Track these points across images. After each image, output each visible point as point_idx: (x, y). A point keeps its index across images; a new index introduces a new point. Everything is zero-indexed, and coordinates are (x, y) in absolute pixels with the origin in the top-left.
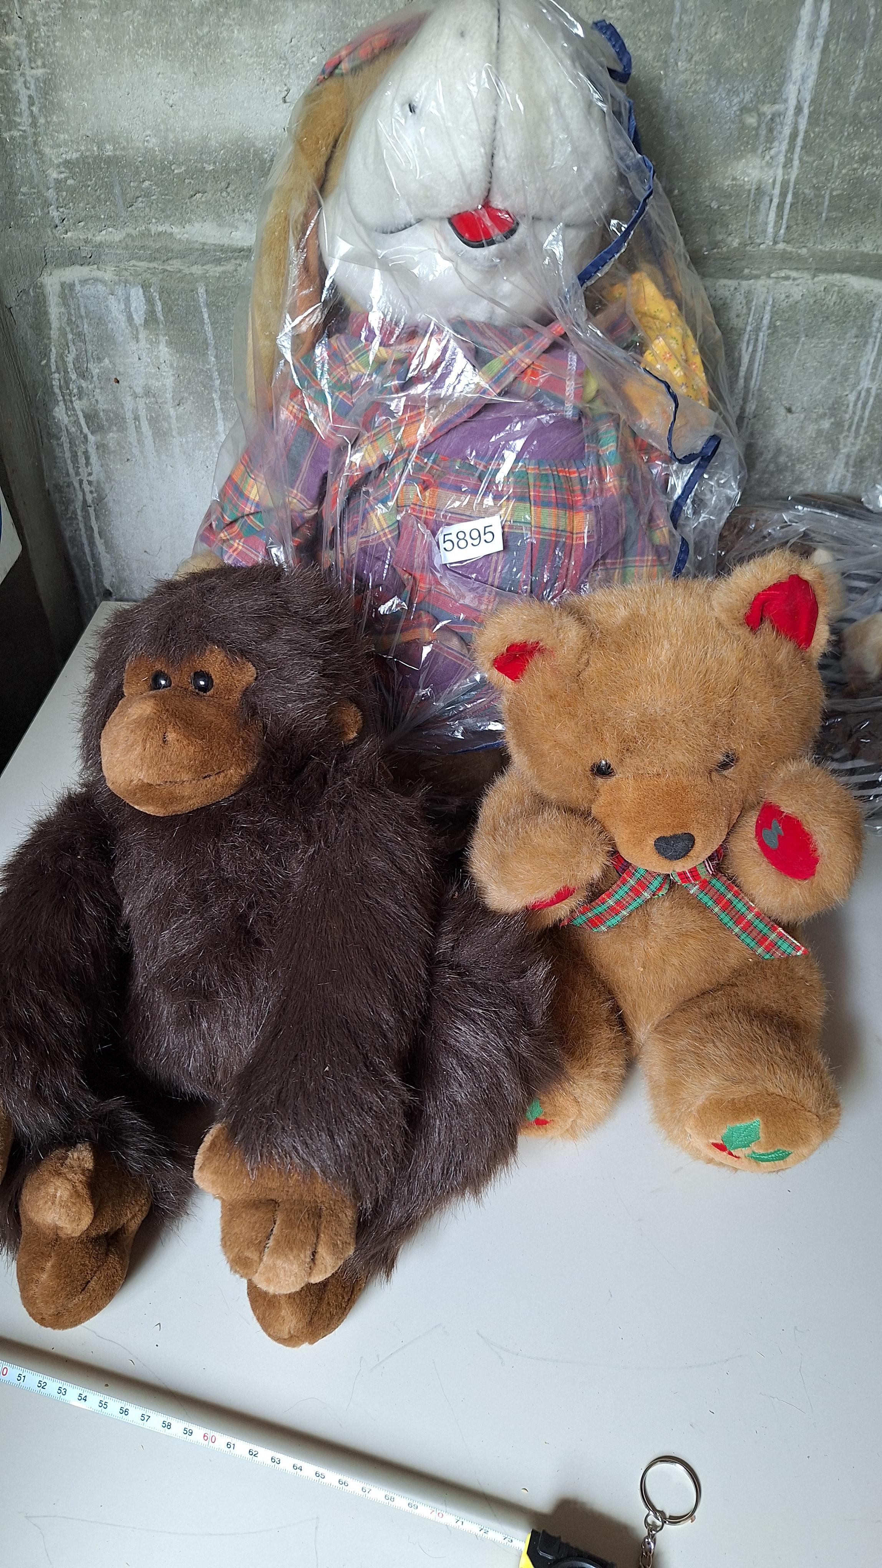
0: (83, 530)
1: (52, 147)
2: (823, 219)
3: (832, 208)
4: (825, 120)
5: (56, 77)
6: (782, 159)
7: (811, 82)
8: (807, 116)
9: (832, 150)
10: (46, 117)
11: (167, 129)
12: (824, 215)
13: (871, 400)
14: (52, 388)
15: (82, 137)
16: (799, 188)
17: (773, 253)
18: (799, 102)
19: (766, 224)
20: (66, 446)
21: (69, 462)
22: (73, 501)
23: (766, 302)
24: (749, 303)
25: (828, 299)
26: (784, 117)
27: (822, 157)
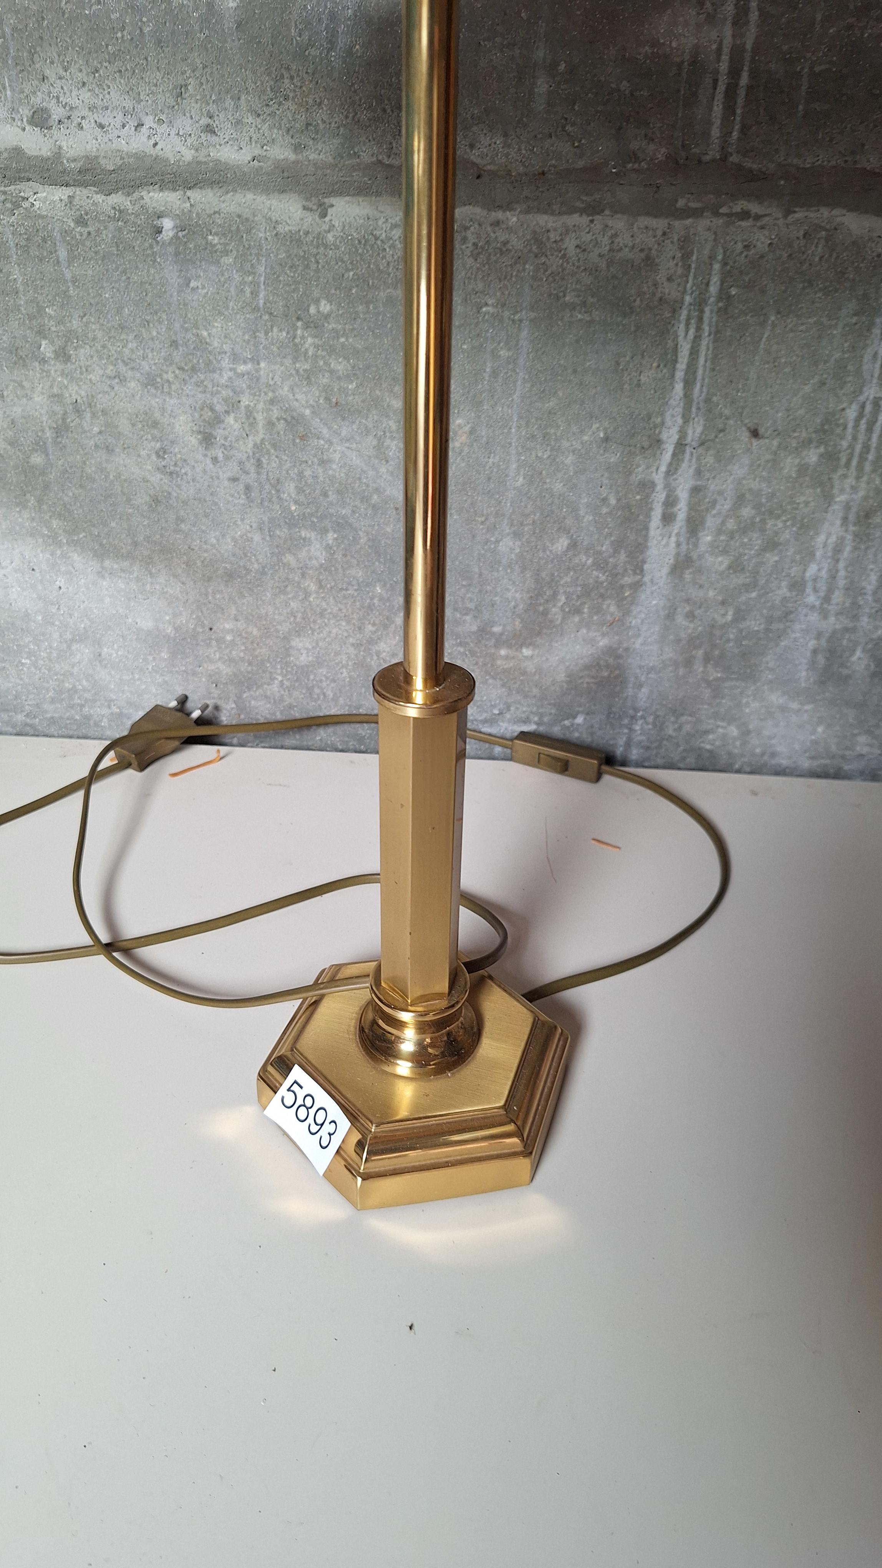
2: (800, 114)
3: (812, 95)
6: (730, 10)
12: (801, 107)
16: (760, 62)
19: (709, 121)
23: (712, 257)
24: (686, 257)
25: (810, 252)
27: (796, 7)
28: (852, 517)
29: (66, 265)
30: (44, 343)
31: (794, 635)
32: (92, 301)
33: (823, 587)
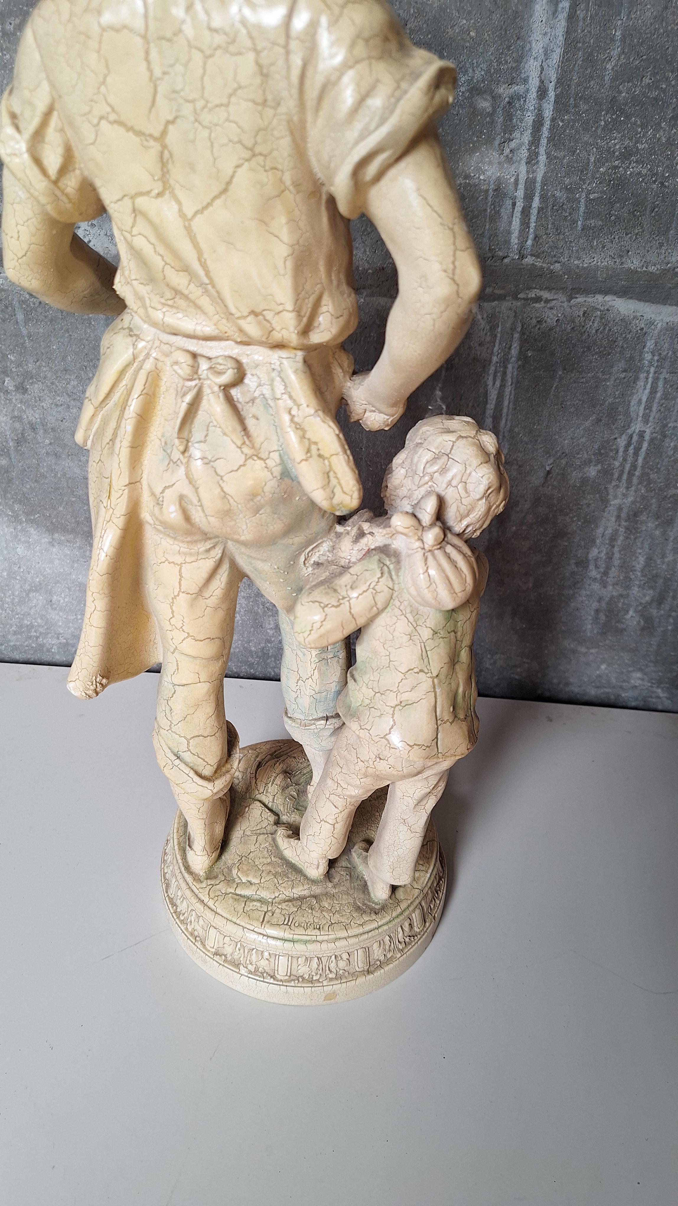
2: (579, 228)
3: (588, 215)
4: (576, 106)
6: (524, 153)
7: (556, 57)
8: (552, 99)
9: (586, 143)
12: (579, 223)
13: (645, 445)
16: (548, 190)
17: (521, 269)
18: (542, 82)
19: (509, 233)
23: (513, 329)
24: (493, 328)
25: (588, 326)
26: (525, 101)
27: (574, 152)
28: (623, 515)
29: (24, 324)
30: (7, 380)
31: (581, 599)
32: (43, 351)
33: (602, 566)
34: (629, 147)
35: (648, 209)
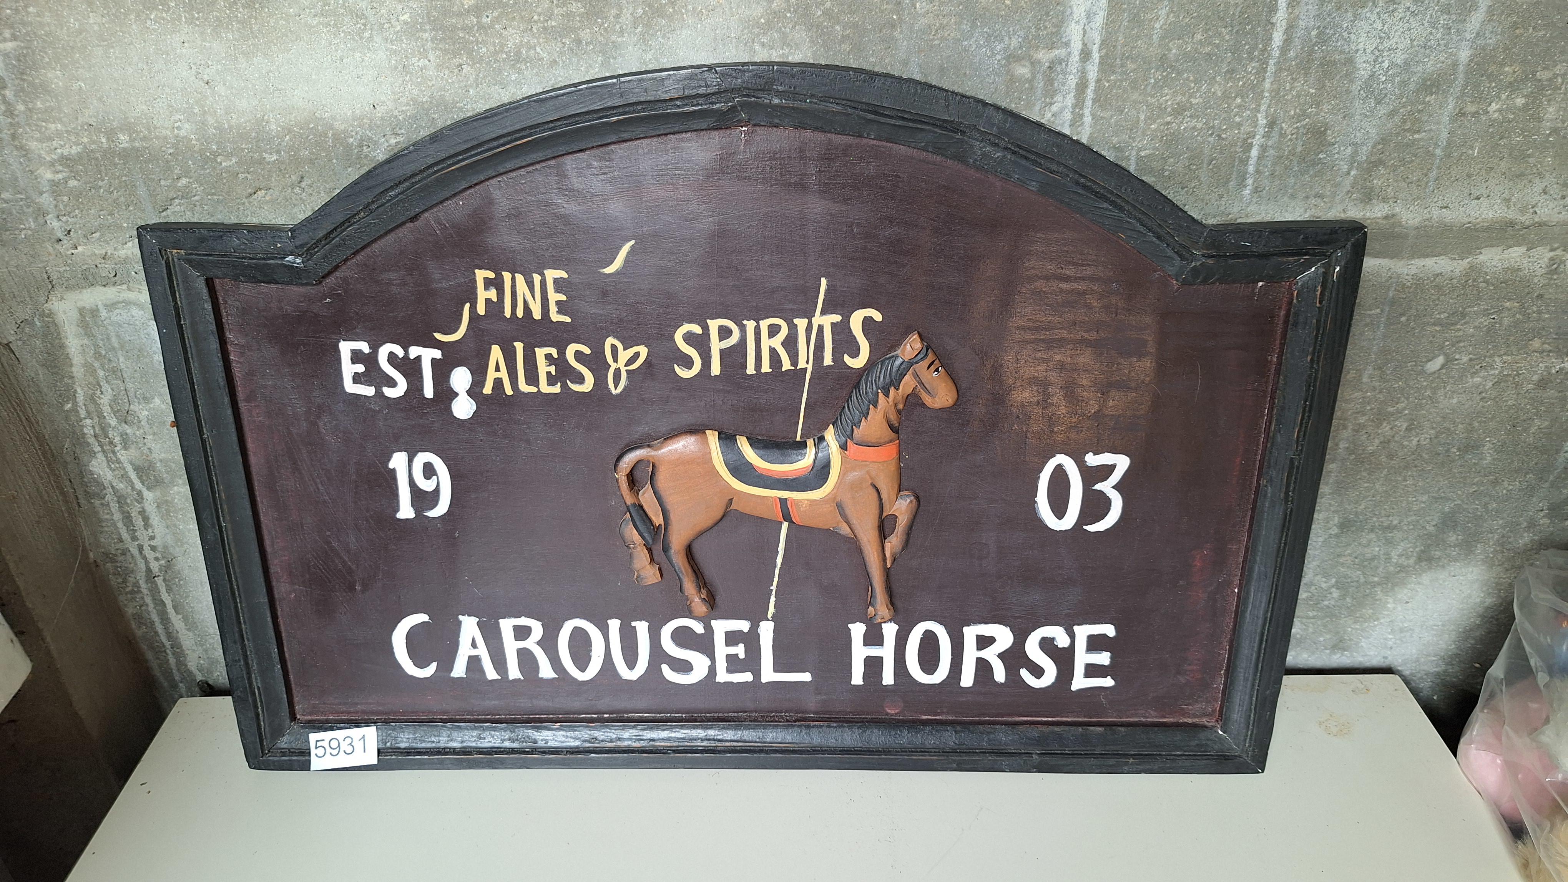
0: (151, 606)
1: (37, 140)
4: (1122, 65)
5: (34, 54)
6: (1068, 116)
7: (1099, 20)
8: (1097, 61)
9: (1135, 102)
10: (25, 102)
11: (205, 112)
14: (83, 438)
15: (82, 126)
18: (1085, 44)
20: (114, 506)
21: (120, 525)
22: (132, 572)
26: (1067, 65)
27: (1123, 111)
34: (1182, 102)
35: (1206, 162)
